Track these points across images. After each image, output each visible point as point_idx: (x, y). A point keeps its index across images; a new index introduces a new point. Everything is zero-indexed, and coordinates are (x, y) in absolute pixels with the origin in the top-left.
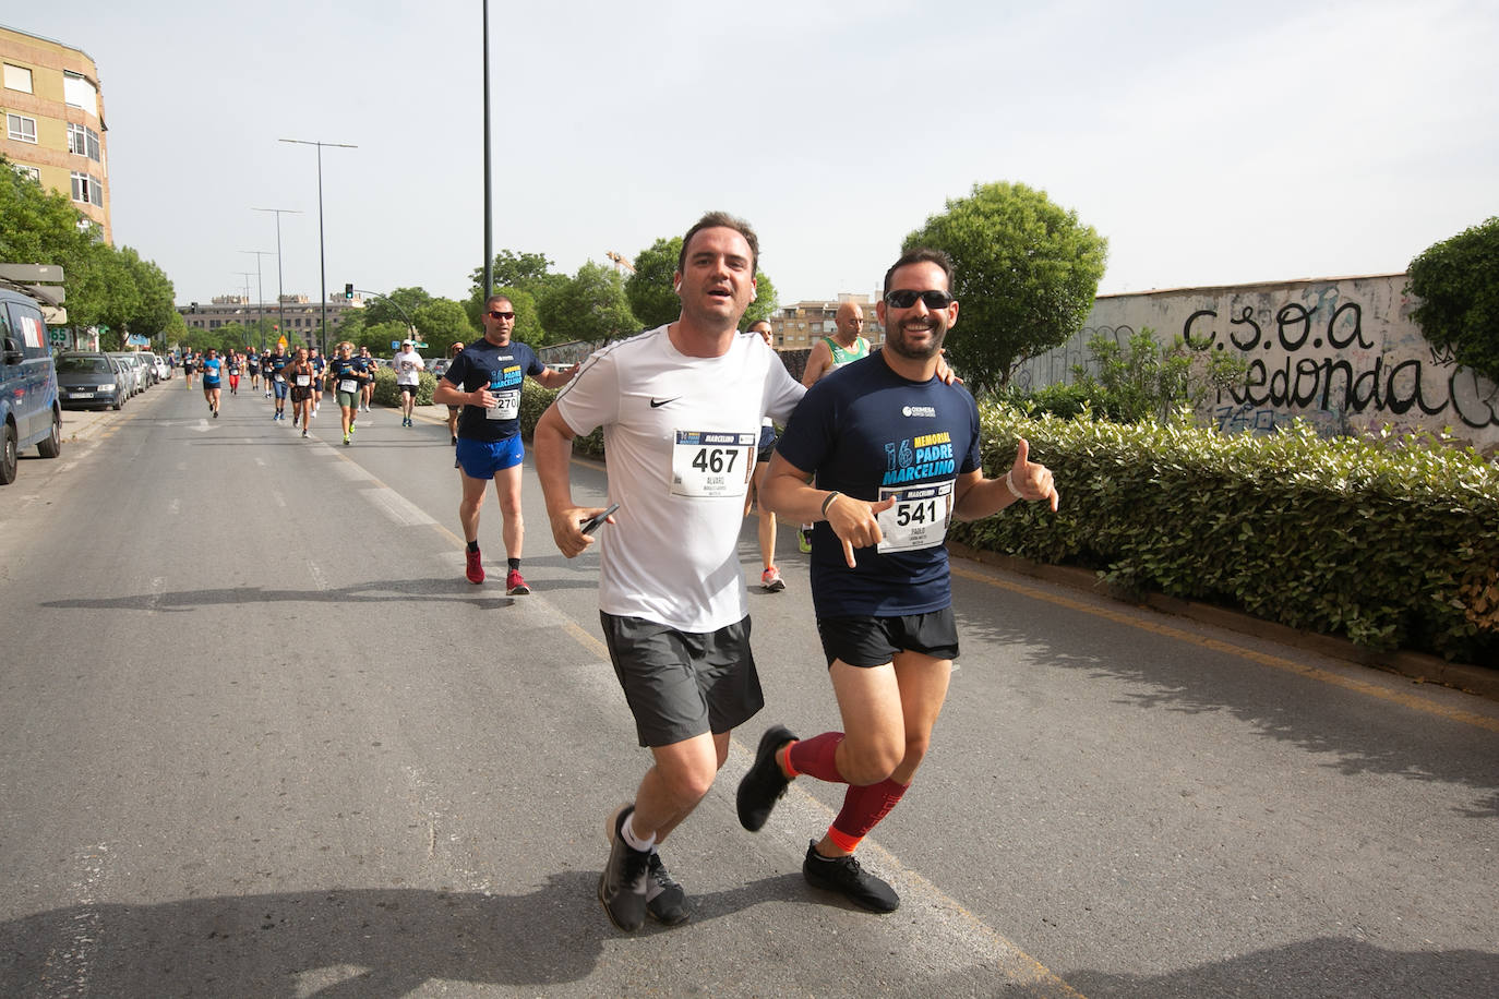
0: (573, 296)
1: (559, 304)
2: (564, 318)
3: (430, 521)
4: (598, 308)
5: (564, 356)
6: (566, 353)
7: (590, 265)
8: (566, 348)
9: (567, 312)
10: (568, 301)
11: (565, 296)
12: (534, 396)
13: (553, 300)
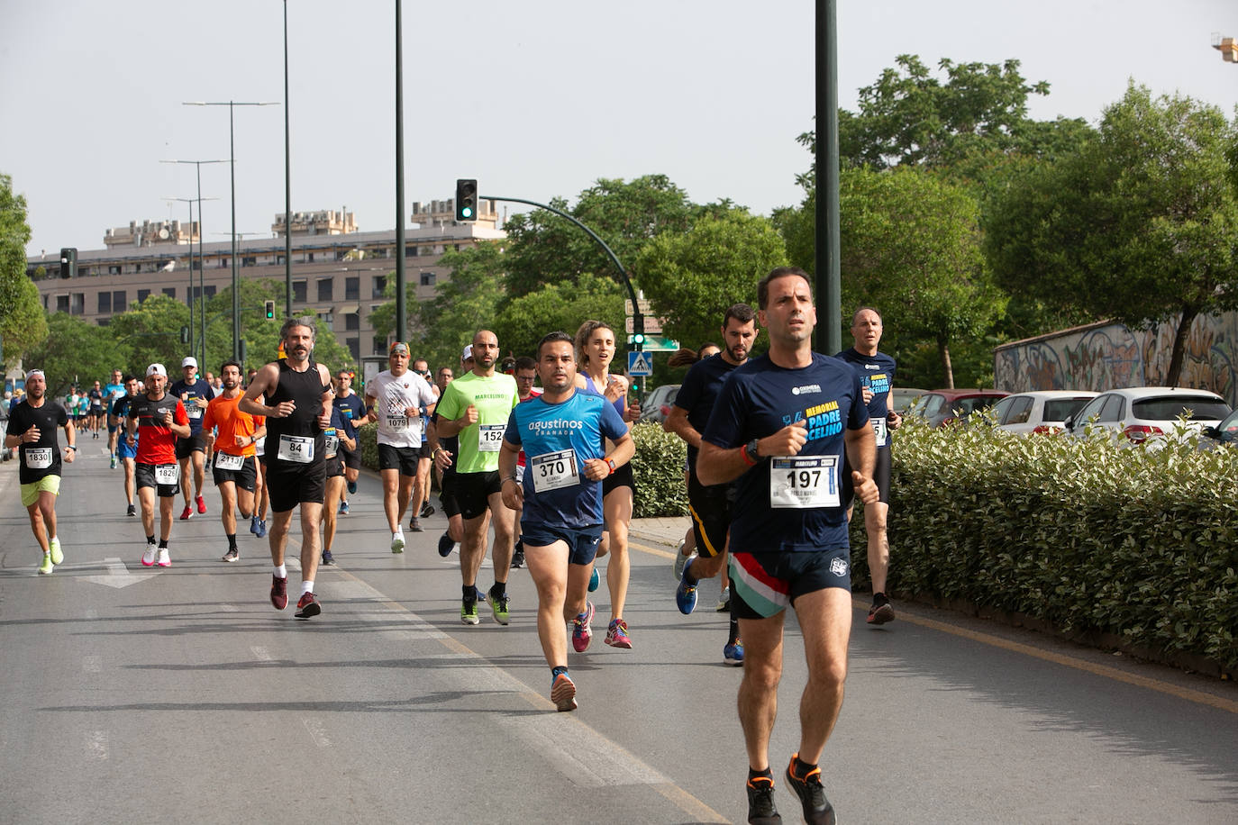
0: (1085, 189)
1: (1046, 216)
2: (1059, 257)
3: (653, 777)
4: (1163, 226)
5: (1065, 364)
6: (1072, 356)
7: (1136, 98)
8: (1072, 343)
9: (1067, 238)
10: (1071, 206)
11: (1064, 193)
12: (937, 480)
13: (1030, 205)
